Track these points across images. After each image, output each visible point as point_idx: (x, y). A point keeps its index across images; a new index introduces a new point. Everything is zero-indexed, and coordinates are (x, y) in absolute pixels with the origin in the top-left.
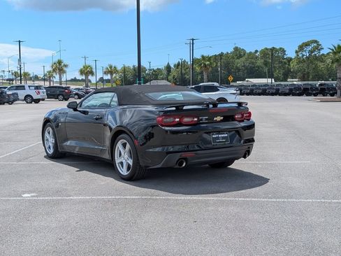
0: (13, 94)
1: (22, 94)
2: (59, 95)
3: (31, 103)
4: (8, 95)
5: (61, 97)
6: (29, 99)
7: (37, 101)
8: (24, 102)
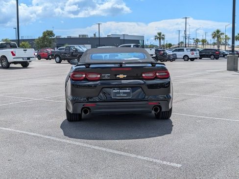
0: (173, 55)
1: (180, 54)
2: (211, 55)
3: (187, 60)
4: (169, 56)
5: (212, 57)
6: (186, 58)
7: (192, 59)
8: (183, 60)
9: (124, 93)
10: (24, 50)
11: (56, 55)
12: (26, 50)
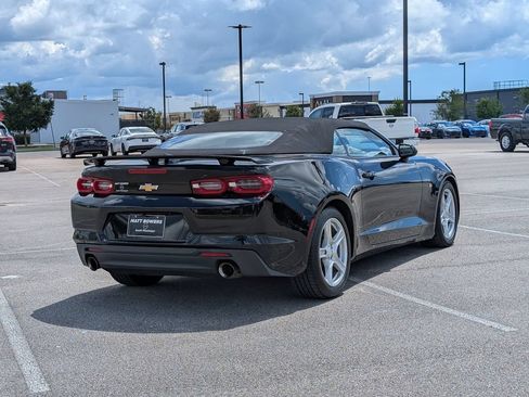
9: (151, 226)
10: (388, 121)
11: (502, 131)
12: (394, 121)
